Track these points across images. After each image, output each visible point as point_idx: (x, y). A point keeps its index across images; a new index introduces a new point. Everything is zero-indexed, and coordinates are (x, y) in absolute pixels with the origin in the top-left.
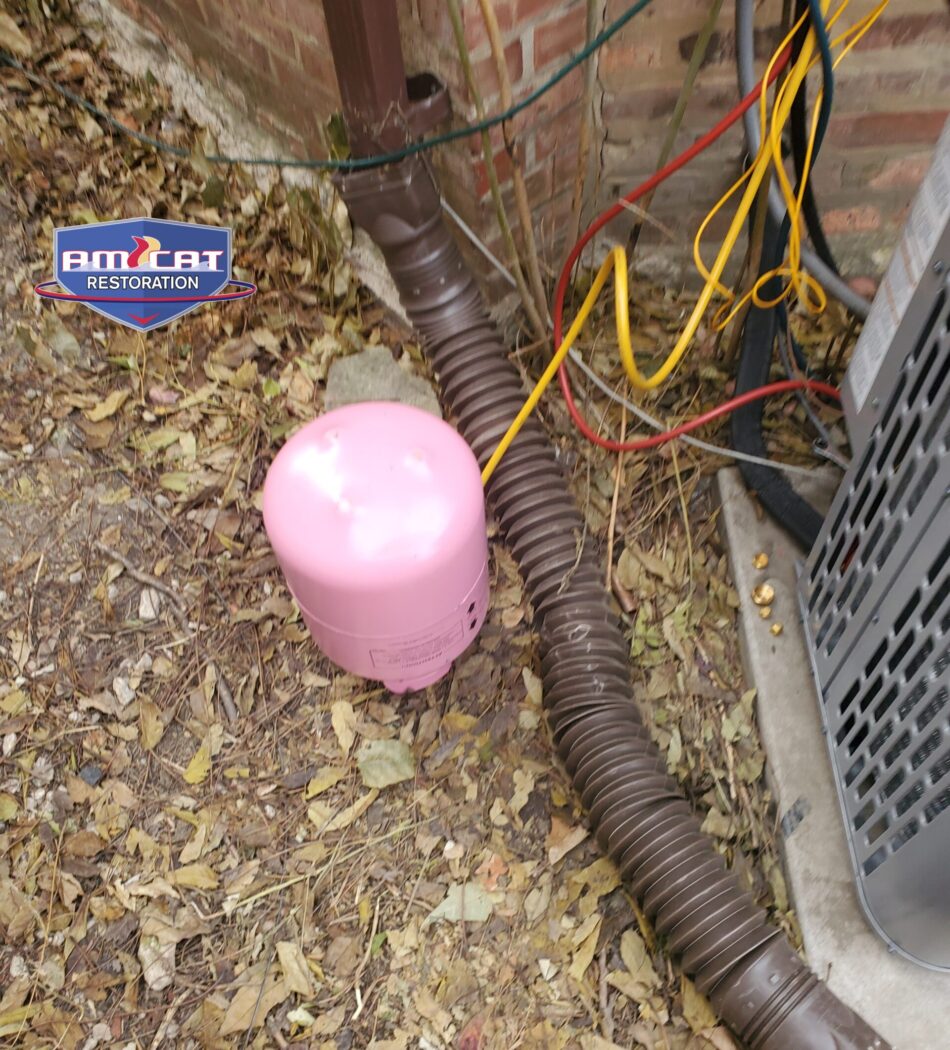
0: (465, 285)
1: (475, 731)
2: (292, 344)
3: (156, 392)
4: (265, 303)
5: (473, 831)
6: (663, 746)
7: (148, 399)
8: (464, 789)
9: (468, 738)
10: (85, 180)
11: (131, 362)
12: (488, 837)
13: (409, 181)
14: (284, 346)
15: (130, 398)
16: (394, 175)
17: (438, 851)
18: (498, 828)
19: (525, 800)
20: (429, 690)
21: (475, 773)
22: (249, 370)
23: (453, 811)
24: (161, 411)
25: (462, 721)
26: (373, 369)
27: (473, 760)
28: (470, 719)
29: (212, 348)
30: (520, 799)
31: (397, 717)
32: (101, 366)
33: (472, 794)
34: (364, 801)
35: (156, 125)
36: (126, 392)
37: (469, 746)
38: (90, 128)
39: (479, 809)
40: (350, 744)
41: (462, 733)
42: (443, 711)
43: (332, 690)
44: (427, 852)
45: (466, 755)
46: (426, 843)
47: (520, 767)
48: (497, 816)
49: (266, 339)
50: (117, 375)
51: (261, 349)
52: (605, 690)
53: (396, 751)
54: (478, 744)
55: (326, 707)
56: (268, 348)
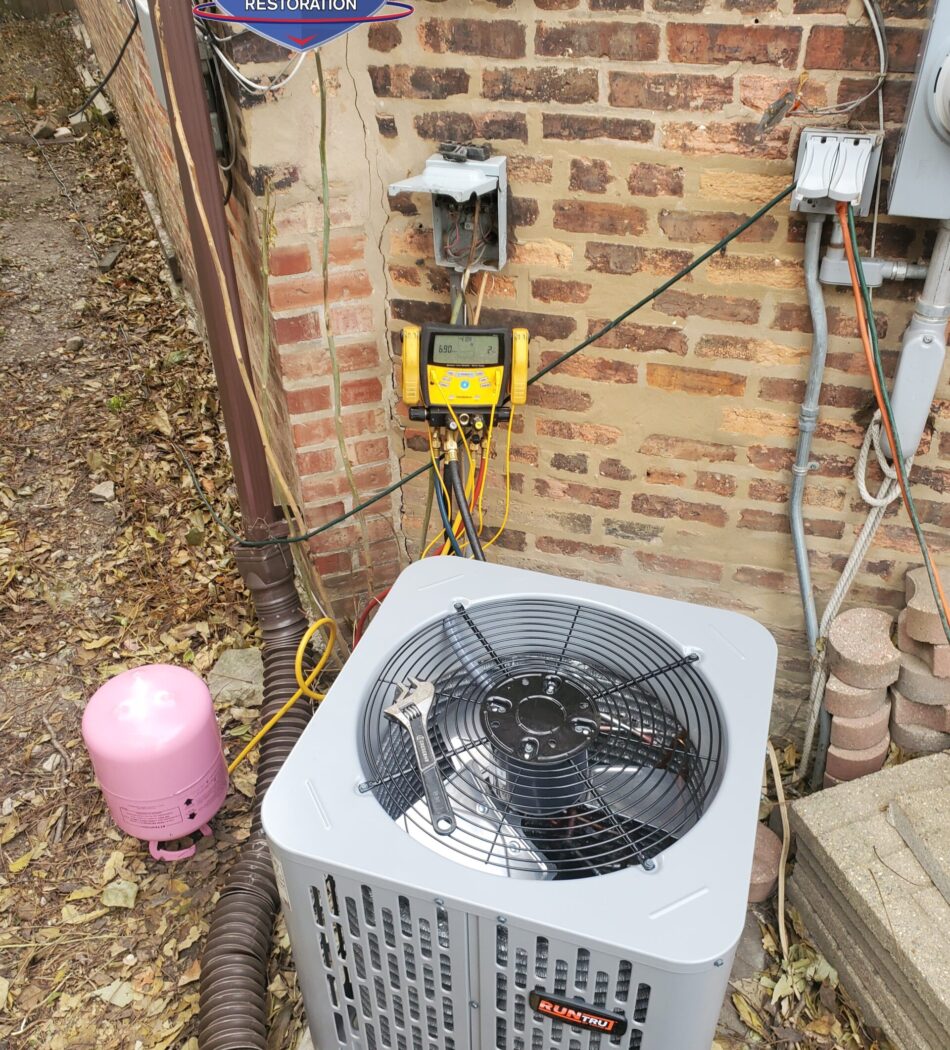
0: (294, 622)
1: (185, 895)
2: (216, 635)
3: (128, 643)
4: (218, 608)
5: (149, 953)
6: (280, 935)
7: (122, 645)
8: (158, 926)
9: (178, 898)
10: (165, 511)
11: (123, 621)
12: (154, 960)
13: (265, 558)
14: (212, 636)
15: (113, 641)
16: (258, 554)
17: (121, 956)
18: (164, 956)
19: (189, 945)
20: (174, 863)
21: (170, 920)
22: (186, 643)
23: (145, 936)
24: (124, 654)
25: (181, 886)
26: (246, 660)
27: (174, 912)
28: (187, 887)
29: (173, 626)
30: (187, 944)
31: (145, 872)
32: (109, 619)
33: (160, 931)
34: (98, 912)
35: (223, 490)
36: (111, 638)
37: (177, 903)
38: (188, 481)
39: (159, 942)
40: (110, 878)
41: (177, 894)
42: (173, 877)
43: (120, 844)
44: (114, 954)
45: (172, 908)
46: (116, 949)
47: (197, 925)
48: (168, 950)
49: (203, 628)
50: (112, 627)
51: (199, 633)
52: (255, 884)
53: (132, 891)
54: (182, 904)
55: (109, 852)
56: (202, 634)
